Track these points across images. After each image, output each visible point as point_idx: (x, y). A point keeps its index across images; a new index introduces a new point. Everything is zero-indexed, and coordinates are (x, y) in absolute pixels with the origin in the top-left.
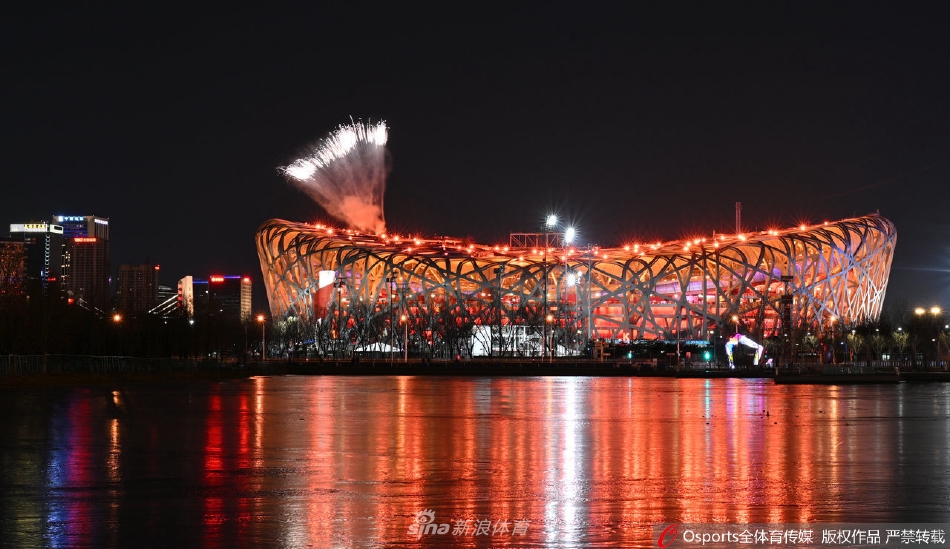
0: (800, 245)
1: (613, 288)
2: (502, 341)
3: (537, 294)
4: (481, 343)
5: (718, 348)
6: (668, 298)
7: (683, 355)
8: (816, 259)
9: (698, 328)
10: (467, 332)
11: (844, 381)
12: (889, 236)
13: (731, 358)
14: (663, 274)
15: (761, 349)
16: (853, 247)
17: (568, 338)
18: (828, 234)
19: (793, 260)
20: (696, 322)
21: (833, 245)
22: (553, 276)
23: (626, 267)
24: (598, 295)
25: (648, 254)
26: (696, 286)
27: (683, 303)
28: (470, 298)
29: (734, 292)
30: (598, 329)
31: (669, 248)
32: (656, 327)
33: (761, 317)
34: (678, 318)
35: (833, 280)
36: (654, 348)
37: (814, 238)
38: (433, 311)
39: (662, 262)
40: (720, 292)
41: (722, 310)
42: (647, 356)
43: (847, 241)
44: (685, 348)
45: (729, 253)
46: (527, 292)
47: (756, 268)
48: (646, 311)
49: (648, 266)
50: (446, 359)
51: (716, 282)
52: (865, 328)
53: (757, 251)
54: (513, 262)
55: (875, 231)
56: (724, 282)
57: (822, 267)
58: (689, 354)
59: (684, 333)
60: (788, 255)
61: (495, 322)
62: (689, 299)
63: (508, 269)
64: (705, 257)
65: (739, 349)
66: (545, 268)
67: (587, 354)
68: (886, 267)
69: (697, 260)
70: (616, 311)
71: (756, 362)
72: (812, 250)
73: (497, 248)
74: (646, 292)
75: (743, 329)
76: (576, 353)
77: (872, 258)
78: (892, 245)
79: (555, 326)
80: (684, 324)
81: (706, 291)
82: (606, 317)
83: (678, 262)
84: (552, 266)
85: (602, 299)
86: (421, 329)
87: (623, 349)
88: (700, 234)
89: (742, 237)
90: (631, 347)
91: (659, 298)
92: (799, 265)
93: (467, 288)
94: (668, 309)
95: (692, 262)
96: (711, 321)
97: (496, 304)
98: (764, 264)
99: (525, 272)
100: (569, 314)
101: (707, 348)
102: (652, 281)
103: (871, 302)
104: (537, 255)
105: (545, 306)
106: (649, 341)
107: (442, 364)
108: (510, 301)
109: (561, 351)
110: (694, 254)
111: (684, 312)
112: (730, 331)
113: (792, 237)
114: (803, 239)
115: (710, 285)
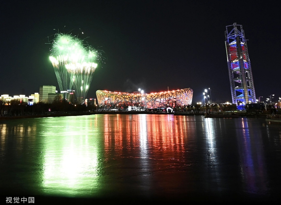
0: (178, 93)
1: (149, 100)
2: (133, 109)
3: (138, 101)
4: (130, 109)
5: (166, 109)
6: (158, 101)
7: (160, 110)
8: (181, 95)
9: (163, 106)
10: (127, 107)
11: (186, 115)
12: (192, 91)
13: (168, 111)
14: (157, 98)
15: (172, 110)
16: (186, 93)
17: (143, 108)
18: (182, 91)
19: (177, 95)
20: (163, 105)
21: (183, 93)
22: (140, 98)
23: (151, 97)
24: (147, 101)
25: (155, 94)
26: (162, 99)
27: (160, 102)
28: (128, 102)
29: (168, 100)
30: (148, 107)
31: (158, 94)
32: (156, 106)
33: (173, 104)
34: (160, 105)
35: (183, 98)
36: (156, 109)
37: (180, 92)
38: (122, 104)
39: (157, 96)
40: (166, 100)
41: (166, 103)
42: (155, 111)
43: (185, 92)
44: (160, 109)
45: (167, 94)
46: (136, 101)
47: (171, 97)
48: (155, 104)
49: (155, 97)
50: (124, 111)
51: (165, 99)
52: (188, 106)
53: (171, 94)
54: (134, 96)
55: (190, 91)
56: (166, 99)
57: (181, 97)
58: (161, 110)
59: (161, 107)
60: (176, 94)
61: (132, 106)
62: (161, 102)
63: (133, 97)
64: (163, 95)
65: (169, 110)
66: (139, 97)
67: (145, 111)
68: (192, 96)
69: (162, 96)
70: (150, 104)
71: (172, 112)
72: (180, 94)
73: (132, 94)
74: (155, 101)
75: (170, 106)
76: (144, 110)
77: (189, 95)
78: (192, 93)
79: (141, 106)
80: (161, 106)
81: (164, 100)
82: (149, 105)
83: (159, 96)
84: (140, 97)
85: (148, 102)
86: (121, 106)
87: (151, 110)
88: (163, 91)
89: (169, 92)
90: (152, 109)
91: (157, 101)
92: (178, 96)
93: (127, 100)
94: (158, 103)
95: (161, 96)
96: (165, 105)
97: (132, 103)
98: (172, 96)
99: (136, 98)
100: (143, 104)
101: (164, 109)
102: (155, 99)
103: (190, 102)
104: (138, 95)
105: (139, 103)
106: (155, 109)
107: (124, 112)
108: (134, 102)
109: (142, 110)
110: (162, 95)
111: (161, 104)
112: (167, 107)
113: (177, 92)
114: (178, 92)
115: (164, 99)
